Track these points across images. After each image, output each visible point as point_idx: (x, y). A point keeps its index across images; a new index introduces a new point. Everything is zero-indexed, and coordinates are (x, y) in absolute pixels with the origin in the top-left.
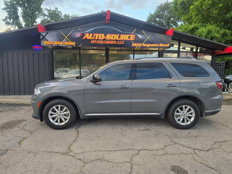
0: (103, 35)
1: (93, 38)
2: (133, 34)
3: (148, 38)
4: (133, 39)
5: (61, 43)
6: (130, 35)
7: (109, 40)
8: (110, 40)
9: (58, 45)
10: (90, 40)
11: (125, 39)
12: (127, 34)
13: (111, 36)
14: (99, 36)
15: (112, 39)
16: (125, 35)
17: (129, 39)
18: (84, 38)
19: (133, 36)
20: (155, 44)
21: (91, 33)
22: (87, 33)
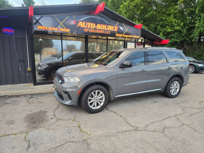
0: (94, 25)
1: (86, 27)
2: (117, 26)
3: (127, 30)
4: (117, 30)
5: (56, 29)
6: (114, 27)
7: (98, 30)
8: (100, 29)
9: (53, 31)
10: (83, 28)
11: (111, 30)
12: (112, 25)
13: (100, 26)
14: (90, 25)
15: (101, 28)
16: (111, 26)
17: (114, 30)
18: (78, 26)
19: (117, 28)
20: (131, 36)
21: (84, 22)
22: (80, 21)
